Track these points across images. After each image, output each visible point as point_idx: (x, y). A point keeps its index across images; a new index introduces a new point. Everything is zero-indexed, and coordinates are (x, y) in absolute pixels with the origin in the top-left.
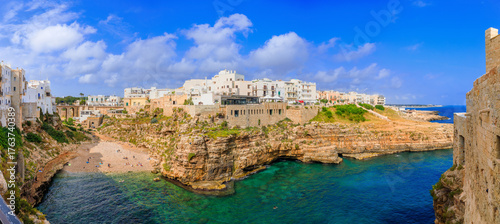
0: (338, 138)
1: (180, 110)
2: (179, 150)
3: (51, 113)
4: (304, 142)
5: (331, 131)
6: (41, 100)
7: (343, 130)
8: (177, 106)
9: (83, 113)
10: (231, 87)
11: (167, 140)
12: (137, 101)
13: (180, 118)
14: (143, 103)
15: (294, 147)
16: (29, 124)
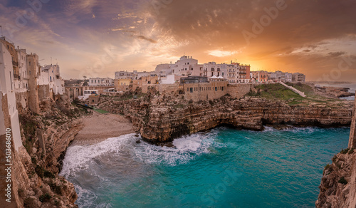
0: (264, 110)
1: (152, 88)
2: (152, 119)
3: (61, 93)
4: (238, 113)
5: (259, 104)
6: (53, 83)
7: (268, 104)
8: (151, 85)
9: (86, 93)
10: (188, 69)
11: (144, 111)
12: (124, 82)
13: (153, 94)
14: (128, 83)
15: (231, 117)
16: (44, 103)
